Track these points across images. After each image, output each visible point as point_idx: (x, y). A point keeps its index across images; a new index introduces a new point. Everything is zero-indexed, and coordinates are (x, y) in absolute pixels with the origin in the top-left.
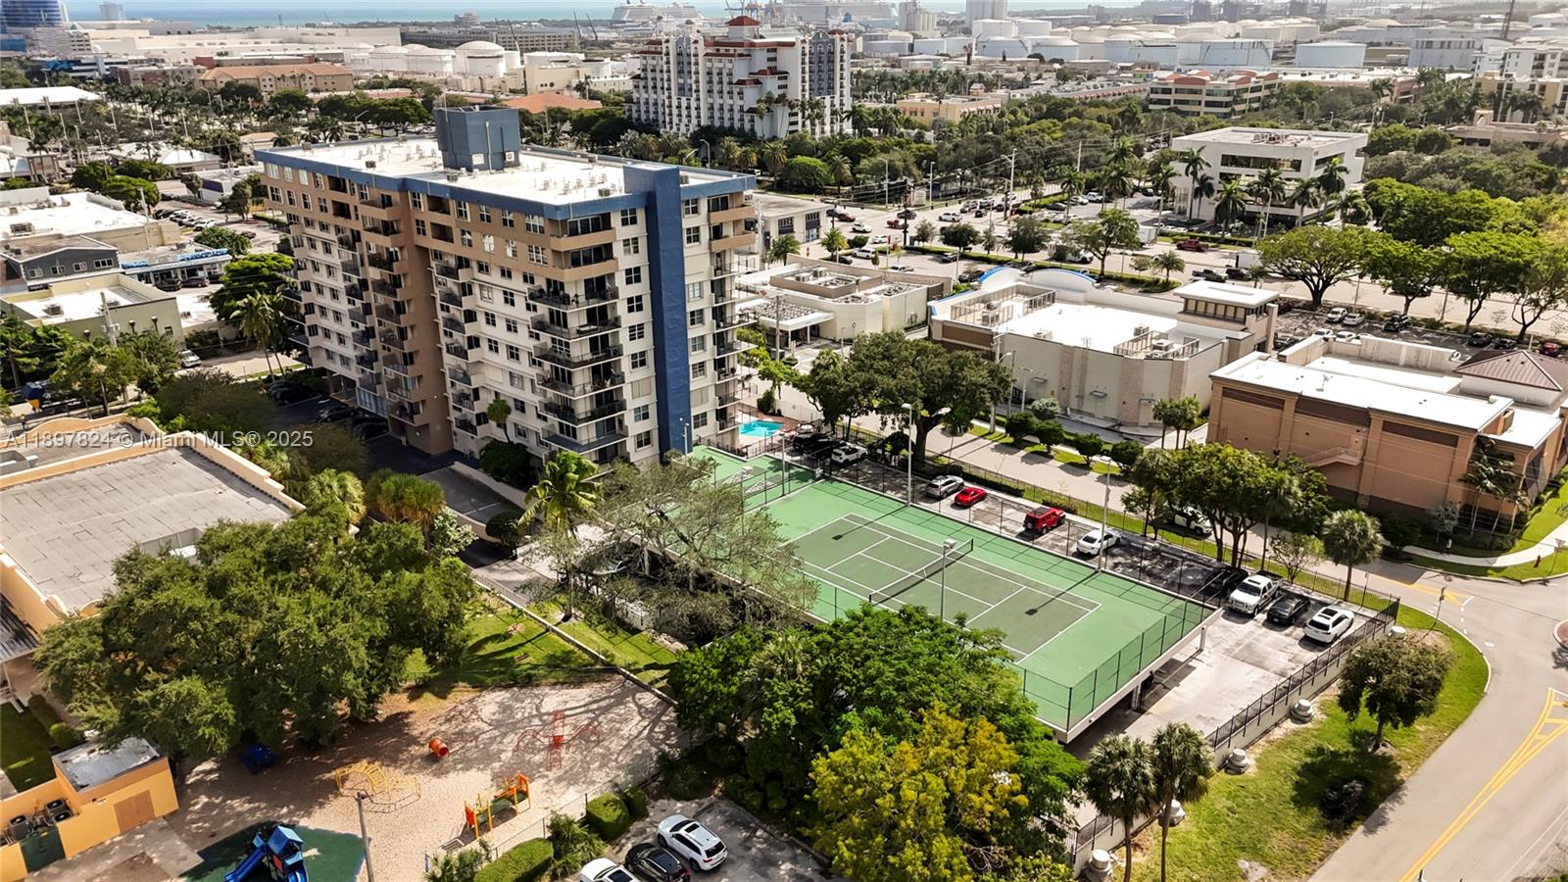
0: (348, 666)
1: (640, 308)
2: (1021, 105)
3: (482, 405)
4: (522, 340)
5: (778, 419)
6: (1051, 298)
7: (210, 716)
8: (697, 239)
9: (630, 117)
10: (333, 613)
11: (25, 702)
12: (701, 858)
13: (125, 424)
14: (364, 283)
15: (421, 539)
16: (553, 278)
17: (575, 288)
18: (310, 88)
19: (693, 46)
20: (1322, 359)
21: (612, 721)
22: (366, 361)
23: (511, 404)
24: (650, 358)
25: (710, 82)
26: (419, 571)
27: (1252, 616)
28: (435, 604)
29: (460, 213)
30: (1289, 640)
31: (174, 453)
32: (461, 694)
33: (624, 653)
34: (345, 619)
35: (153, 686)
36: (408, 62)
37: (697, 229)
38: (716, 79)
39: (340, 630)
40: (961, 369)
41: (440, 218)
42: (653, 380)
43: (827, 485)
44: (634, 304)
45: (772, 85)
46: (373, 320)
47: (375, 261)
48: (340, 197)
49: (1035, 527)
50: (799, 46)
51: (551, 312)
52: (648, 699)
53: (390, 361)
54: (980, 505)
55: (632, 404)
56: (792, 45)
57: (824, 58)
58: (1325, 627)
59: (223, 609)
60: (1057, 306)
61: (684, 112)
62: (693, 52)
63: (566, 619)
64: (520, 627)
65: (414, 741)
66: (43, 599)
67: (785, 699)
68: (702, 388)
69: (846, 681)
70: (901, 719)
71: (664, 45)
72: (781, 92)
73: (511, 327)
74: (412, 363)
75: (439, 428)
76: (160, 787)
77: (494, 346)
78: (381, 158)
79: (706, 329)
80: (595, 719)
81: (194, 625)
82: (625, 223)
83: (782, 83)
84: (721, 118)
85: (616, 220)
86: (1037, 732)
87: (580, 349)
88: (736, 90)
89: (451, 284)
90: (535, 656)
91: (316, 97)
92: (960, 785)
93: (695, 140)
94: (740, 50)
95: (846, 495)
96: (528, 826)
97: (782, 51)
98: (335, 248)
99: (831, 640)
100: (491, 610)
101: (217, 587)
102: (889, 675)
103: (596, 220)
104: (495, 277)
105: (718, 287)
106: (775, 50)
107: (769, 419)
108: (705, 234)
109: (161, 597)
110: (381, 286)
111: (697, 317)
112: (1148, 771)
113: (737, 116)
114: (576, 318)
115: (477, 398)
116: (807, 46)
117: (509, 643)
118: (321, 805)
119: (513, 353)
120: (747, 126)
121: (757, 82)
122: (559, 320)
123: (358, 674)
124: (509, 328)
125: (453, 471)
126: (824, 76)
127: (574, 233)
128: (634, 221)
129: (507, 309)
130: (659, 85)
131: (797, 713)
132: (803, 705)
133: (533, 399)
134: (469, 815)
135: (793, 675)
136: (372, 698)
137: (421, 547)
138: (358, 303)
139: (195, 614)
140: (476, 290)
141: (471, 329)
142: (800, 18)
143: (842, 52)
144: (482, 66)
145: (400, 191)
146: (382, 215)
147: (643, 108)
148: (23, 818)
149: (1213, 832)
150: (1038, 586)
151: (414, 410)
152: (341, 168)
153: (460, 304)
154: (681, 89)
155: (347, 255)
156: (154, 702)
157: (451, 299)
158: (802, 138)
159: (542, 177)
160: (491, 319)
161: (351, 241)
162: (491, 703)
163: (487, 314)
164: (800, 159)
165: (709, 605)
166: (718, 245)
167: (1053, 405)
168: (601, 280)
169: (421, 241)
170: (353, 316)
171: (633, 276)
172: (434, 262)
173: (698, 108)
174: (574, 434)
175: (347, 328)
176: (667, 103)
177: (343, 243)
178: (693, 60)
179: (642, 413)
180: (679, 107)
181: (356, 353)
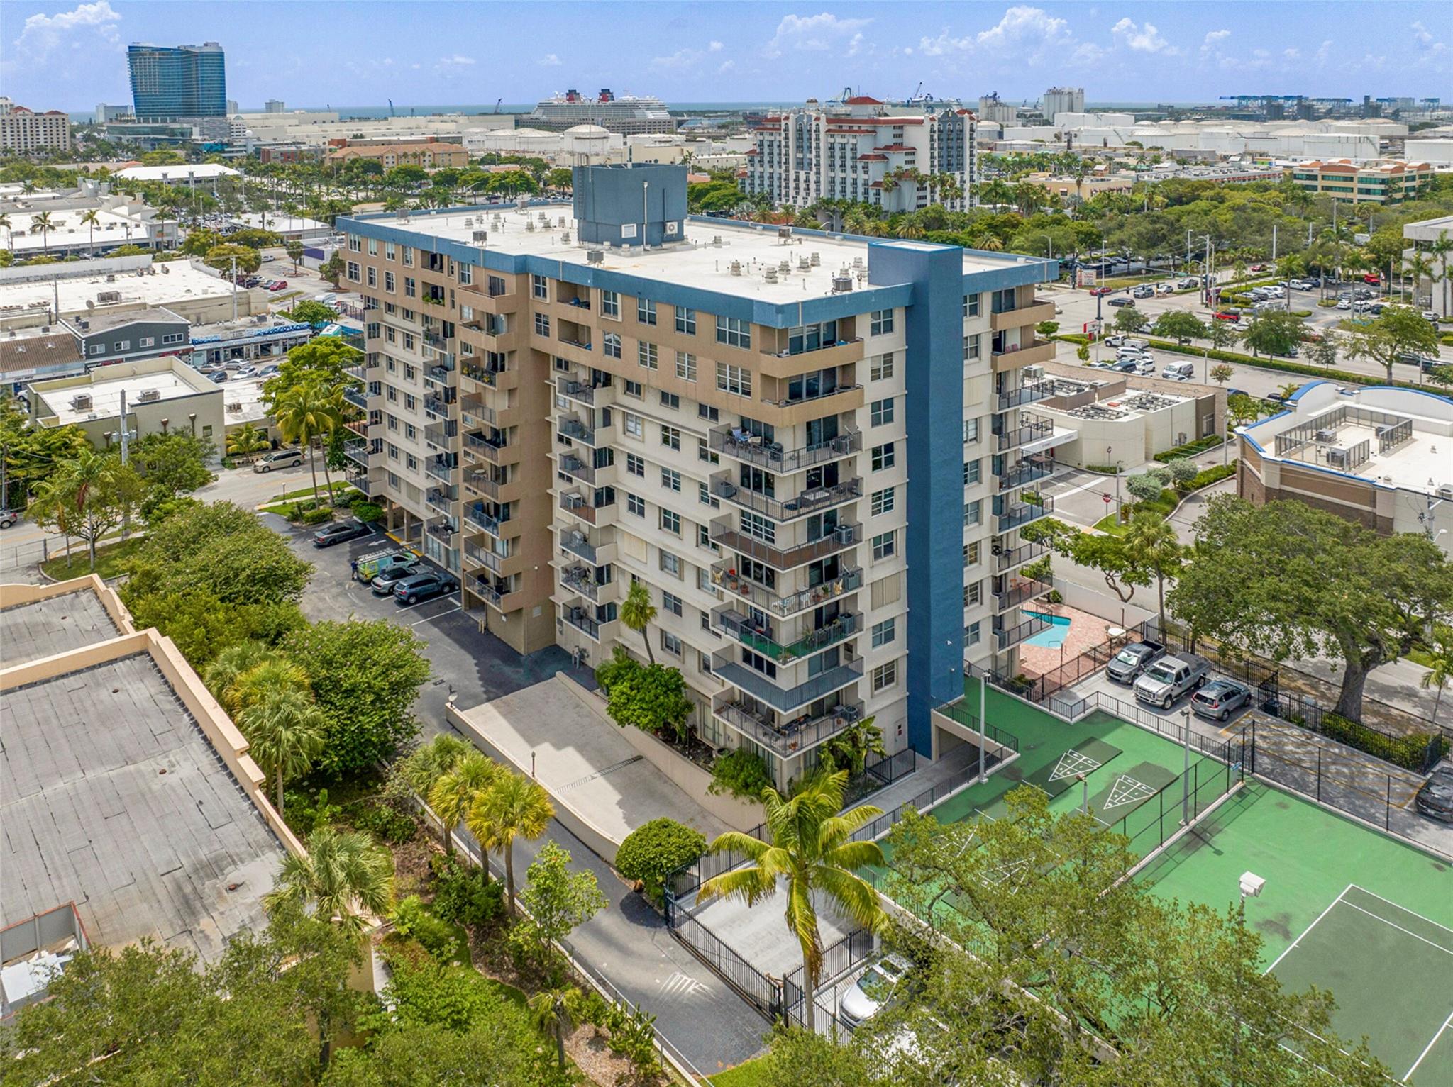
1: (890, 462)
4: (688, 503)
6: (1408, 428)
8: (977, 352)
9: (743, 190)
14: (450, 395)
16: (755, 417)
18: (427, 163)
19: (814, 123)
22: (440, 496)
23: (659, 599)
24: (901, 542)
25: (832, 156)
29: (606, 308)
36: (518, 143)
37: (977, 337)
38: (838, 154)
41: (574, 314)
42: (903, 578)
44: (882, 457)
45: (898, 160)
46: (457, 444)
48: (433, 277)
50: (927, 124)
51: (744, 468)
55: (869, 616)
56: (920, 122)
57: (954, 136)
61: (802, 185)
62: (814, 129)
71: (783, 122)
72: (909, 167)
73: (670, 481)
74: (507, 518)
75: (537, 612)
77: (637, 506)
78: (495, 228)
82: (876, 330)
83: (909, 158)
84: (843, 191)
85: (863, 325)
87: (791, 535)
88: (860, 164)
89: (577, 406)
91: (431, 171)
93: (813, 212)
94: (864, 127)
97: (908, 128)
98: (418, 344)
103: (832, 327)
104: (651, 404)
106: (901, 127)
108: (986, 346)
111: (973, 471)
113: (860, 190)
114: (789, 482)
115: (603, 579)
116: (936, 124)
119: (670, 522)
120: (872, 199)
121: (883, 157)
122: (760, 482)
124: (666, 482)
126: (954, 153)
127: (796, 346)
128: (889, 327)
129: (666, 454)
130: (776, 159)
133: (699, 597)
138: (440, 418)
140: (617, 420)
141: (602, 477)
143: (971, 130)
145: (517, 273)
146: (489, 305)
147: (757, 182)
151: (501, 584)
152: (439, 240)
153: (590, 439)
154: (800, 164)
155: (434, 354)
157: (576, 428)
158: (937, 211)
159: (727, 256)
160: (636, 465)
161: (441, 337)
163: (630, 456)
164: (942, 232)
168: (831, 422)
169: (540, 343)
170: (430, 432)
171: (882, 412)
172: (556, 375)
173: (818, 182)
174: (772, 671)
175: (422, 450)
176: (783, 176)
177: (430, 337)
178: (814, 136)
179: (885, 633)
180: (797, 180)
181: (431, 484)
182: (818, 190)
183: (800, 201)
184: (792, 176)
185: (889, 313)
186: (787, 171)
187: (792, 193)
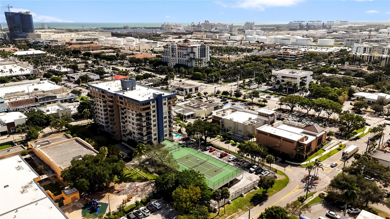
0: (106, 178)
1: (155, 117)
2: (248, 58)
3: (127, 133)
4: (135, 121)
5: (182, 134)
6: (236, 110)
7: (86, 184)
8: (165, 104)
9: (162, 61)
10: (104, 169)
11: (55, 183)
12: (157, 207)
13: (65, 135)
14: (107, 109)
15: (117, 158)
16: (140, 112)
17: (144, 114)
19: (175, 47)
20: (283, 125)
21: (147, 188)
22: (106, 123)
23: (132, 133)
24: (157, 125)
25: (179, 55)
26: (117, 163)
27: (253, 172)
28: (119, 168)
29: (125, 100)
30: (258, 176)
31: (75, 141)
32: (123, 184)
33: (150, 177)
34: (106, 170)
35: (78, 180)
36: (113, 42)
37: (165, 103)
39: (105, 172)
40: (212, 127)
41: (121, 100)
42: (157, 129)
43: (187, 148)
45: (192, 55)
46: (108, 116)
47: (110, 107)
48: (103, 94)
49: (222, 156)
50: (198, 48)
51: (140, 118)
52: (153, 185)
53: (111, 124)
54: (214, 152)
55: (153, 133)
56: (196, 47)
57: (203, 49)
58: (263, 174)
59: (88, 169)
60: (237, 112)
61: (173, 61)
62: (175, 48)
63: (140, 171)
64: (132, 172)
65: (115, 190)
66: (59, 167)
67: (171, 183)
68: (166, 130)
69: (180, 181)
70: (187, 186)
71: (169, 46)
72: (194, 57)
73: (133, 119)
74: (115, 124)
75: (120, 136)
76: (77, 195)
77: (130, 122)
79: (167, 119)
80: (144, 188)
81: (84, 171)
82: (152, 103)
83: (194, 55)
84: (181, 62)
86: (207, 189)
87: (144, 124)
88: (184, 56)
89: (123, 111)
90: (135, 177)
91: (93, 52)
92: (192, 195)
93: (175, 67)
94: (185, 48)
95: (189, 150)
96: (133, 202)
97: (194, 48)
98: (102, 102)
99: (179, 174)
100: (128, 169)
101: (87, 165)
102: (186, 180)
103: (147, 103)
104: (130, 111)
105: (169, 113)
106: (192, 48)
107: (180, 134)
108: (167, 104)
109: (80, 167)
110: (110, 111)
111: (165, 118)
112: (220, 194)
113: (184, 62)
114: (144, 119)
115: (126, 131)
116: (199, 47)
117: (131, 175)
118: (101, 199)
119: (133, 124)
120: (186, 64)
121: (188, 55)
123: (107, 179)
124: (132, 120)
125: (122, 144)
126: (203, 53)
127: (144, 105)
128: (154, 102)
129: (132, 116)
130: (168, 54)
131: (172, 185)
132: (173, 184)
133: (136, 132)
134: (123, 200)
135: (173, 180)
136: (109, 183)
137: (117, 159)
138: (106, 113)
139: (84, 169)
140: (127, 113)
141: (126, 119)
142: (205, 29)
143: (207, 48)
144: (130, 43)
145: (114, 95)
146: (111, 99)
147: (164, 59)
148: (57, 199)
149: (235, 205)
150: (217, 167)
151: (115, 132)
152: (104, 90)
153: (124, 115)
154: (173, 56)
155: (104, 104)
156: (78, 182)
158: (198, 67)
160: (129, 118)
161: (104, 102)
162: (128, 185)
164: (196, 73)
165: (162, 169)
166: (169, 105)
167: (231, 133)
168: (148, 112)
169: (118, 104)
170: (105, 115)
171: (154, 111)
172: (120, 107)
173: (176, 60)
174: (143, 138)
175: (103, 117)
176: (169, 58)
177: (103, 102)
178: (175, 50)
179: (155, 135)
180: (172, 59)
181: (105, 121)
182: (176, 62)
183: (173, 64)
184: (171, 58)
185: (154, 101)
186: (170, 57)
187: (171, 62)
